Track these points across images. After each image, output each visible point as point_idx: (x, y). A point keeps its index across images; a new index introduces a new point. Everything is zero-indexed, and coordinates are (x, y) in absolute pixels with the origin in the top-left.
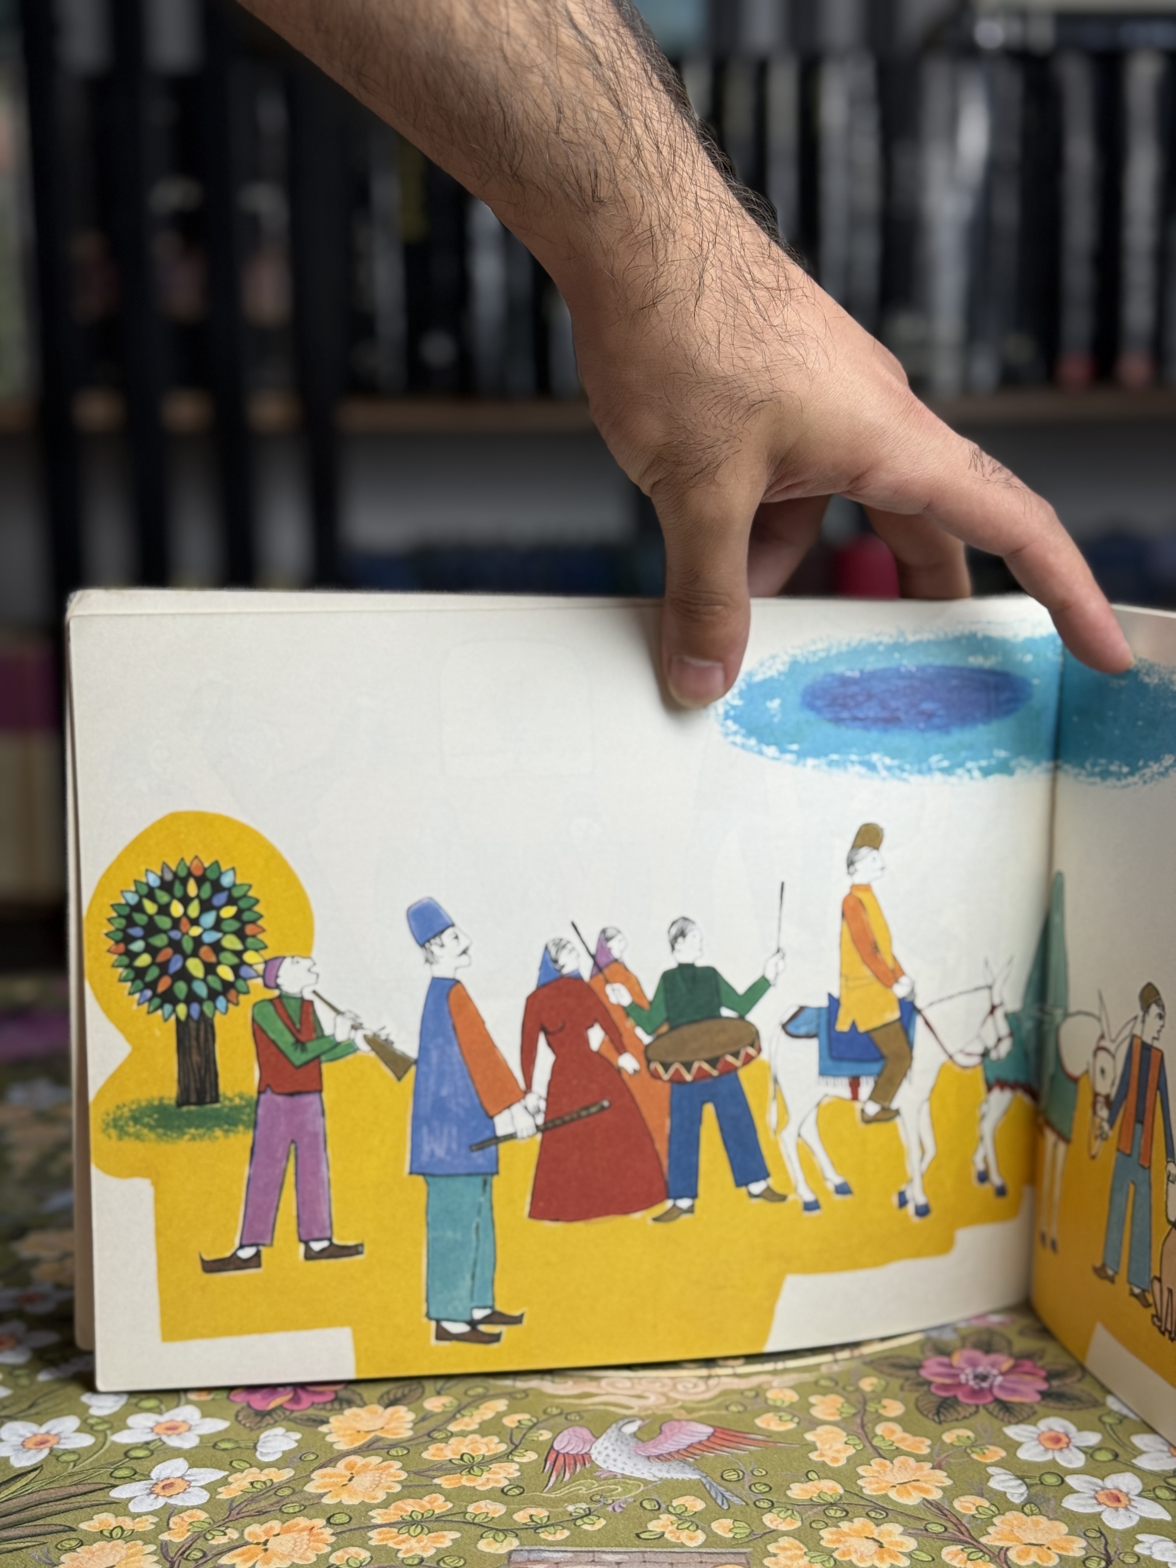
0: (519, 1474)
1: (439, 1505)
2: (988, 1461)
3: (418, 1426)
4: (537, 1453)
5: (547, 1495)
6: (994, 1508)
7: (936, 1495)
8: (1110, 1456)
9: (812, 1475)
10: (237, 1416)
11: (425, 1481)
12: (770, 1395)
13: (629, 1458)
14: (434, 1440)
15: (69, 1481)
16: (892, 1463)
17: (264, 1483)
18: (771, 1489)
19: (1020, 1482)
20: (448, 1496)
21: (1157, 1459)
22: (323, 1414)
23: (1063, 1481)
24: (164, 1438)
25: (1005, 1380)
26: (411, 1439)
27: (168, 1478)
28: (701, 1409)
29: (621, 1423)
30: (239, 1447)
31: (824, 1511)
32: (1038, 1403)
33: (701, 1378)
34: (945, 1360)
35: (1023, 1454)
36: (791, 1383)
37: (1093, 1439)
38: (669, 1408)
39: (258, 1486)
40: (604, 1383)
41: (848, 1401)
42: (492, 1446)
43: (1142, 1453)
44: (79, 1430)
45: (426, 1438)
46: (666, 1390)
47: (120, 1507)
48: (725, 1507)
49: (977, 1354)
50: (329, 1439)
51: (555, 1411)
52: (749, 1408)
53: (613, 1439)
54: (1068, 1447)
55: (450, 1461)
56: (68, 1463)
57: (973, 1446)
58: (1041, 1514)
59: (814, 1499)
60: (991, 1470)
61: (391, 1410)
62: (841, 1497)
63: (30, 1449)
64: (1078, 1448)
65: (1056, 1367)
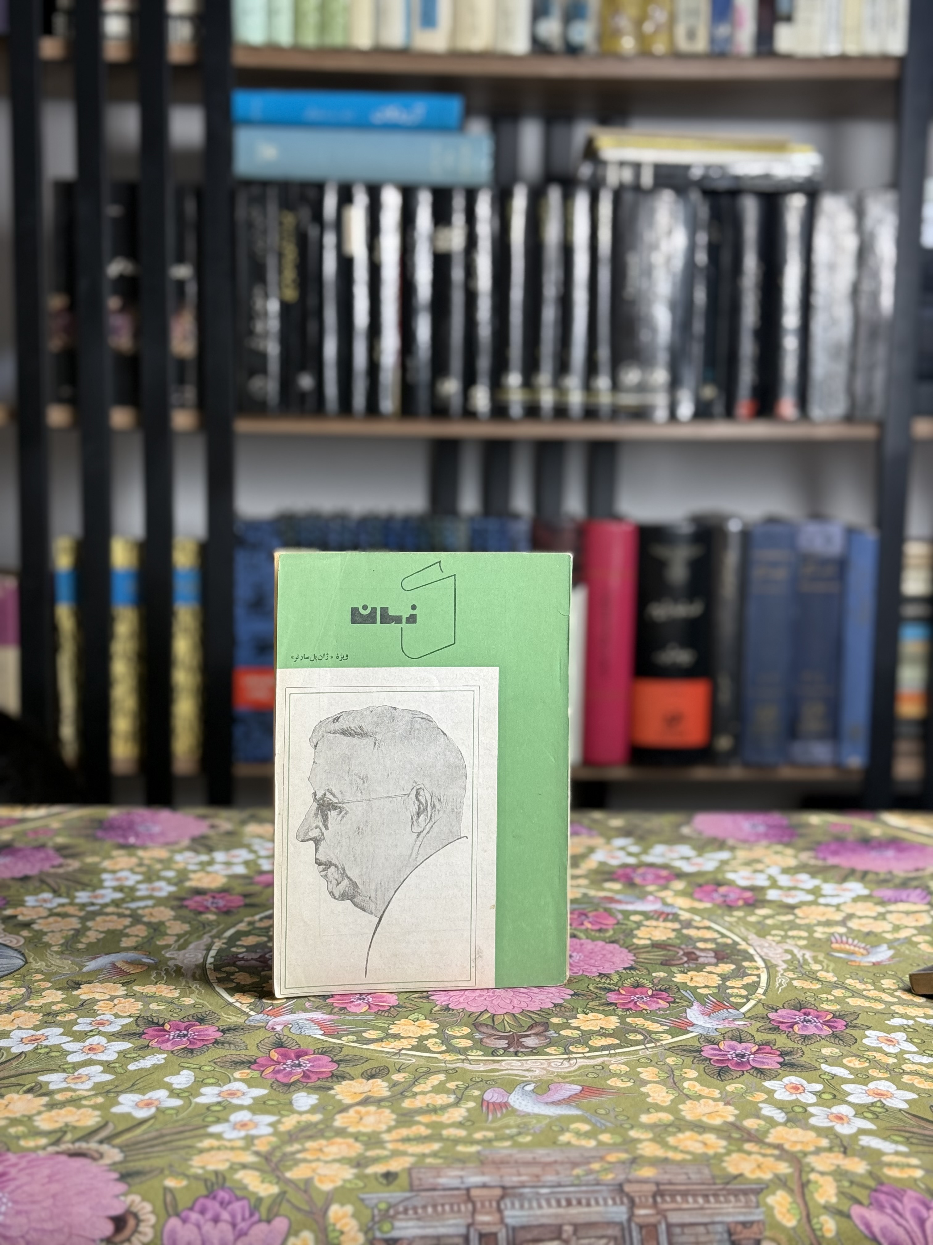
0: (466, 1114)
1: (424, 1131)
2: (757, 1100)
3: (392, 1089)
4: (474, 1101)
5: (488, 1125)
6: (768, 1125)
7: (731, 1119)
8: (830, 1097)
9: (651, 1110)
10: (272, 1087)
11: (408, 1119)
12: (611, 1067)
13: (535, 1104)
14: (406, 1097)
15: (177, 1124)
16: (698, 1101)
17: (306, 1122)
18: (628, 1118)
19: (780, 1111)
20: (427, 1126)
21: (861, 1098)
22: (328, 1084)
23: (806, 1110)
24: (229, 1099)
25: (756, 1057)
26: (391, 1097)
27: (242, 1121)
28: (570, 1077)
29: (522, 1085)
30: (280, 1104)
31: (665, 1129)
32: (780, 1068)
33: (565, 1059)
34: (716, 1047)
35: (777, 1096)
36: (622, 1061)
37: (819, 1087)
38: (551, 1077)
39: (303, 1124)
40: (503, 1063)
41: (661, 1070)
42: (445, 1099)
43: (850, 1094)
44: (169, 1097)
45: (399, 1096)
46: (544, 1066)
47: (218, 1136)
48: (603, 1128)
49: (735, 1043)
50: (338, 1097)
51: (478, 1080)
52: (600, 1075)
53: (521, 1095)
54: (804, 1092)
55: (421, 1108)
56: (172, 1115)
57: (745, 1092)
58: (797, 1127)
59: (659, 1123)
60: (761, 1105)
61: (371, 1081)
62: (673, 1122)
63: (142, 1108)
64: (810, 1092)
65: (786, 1049)
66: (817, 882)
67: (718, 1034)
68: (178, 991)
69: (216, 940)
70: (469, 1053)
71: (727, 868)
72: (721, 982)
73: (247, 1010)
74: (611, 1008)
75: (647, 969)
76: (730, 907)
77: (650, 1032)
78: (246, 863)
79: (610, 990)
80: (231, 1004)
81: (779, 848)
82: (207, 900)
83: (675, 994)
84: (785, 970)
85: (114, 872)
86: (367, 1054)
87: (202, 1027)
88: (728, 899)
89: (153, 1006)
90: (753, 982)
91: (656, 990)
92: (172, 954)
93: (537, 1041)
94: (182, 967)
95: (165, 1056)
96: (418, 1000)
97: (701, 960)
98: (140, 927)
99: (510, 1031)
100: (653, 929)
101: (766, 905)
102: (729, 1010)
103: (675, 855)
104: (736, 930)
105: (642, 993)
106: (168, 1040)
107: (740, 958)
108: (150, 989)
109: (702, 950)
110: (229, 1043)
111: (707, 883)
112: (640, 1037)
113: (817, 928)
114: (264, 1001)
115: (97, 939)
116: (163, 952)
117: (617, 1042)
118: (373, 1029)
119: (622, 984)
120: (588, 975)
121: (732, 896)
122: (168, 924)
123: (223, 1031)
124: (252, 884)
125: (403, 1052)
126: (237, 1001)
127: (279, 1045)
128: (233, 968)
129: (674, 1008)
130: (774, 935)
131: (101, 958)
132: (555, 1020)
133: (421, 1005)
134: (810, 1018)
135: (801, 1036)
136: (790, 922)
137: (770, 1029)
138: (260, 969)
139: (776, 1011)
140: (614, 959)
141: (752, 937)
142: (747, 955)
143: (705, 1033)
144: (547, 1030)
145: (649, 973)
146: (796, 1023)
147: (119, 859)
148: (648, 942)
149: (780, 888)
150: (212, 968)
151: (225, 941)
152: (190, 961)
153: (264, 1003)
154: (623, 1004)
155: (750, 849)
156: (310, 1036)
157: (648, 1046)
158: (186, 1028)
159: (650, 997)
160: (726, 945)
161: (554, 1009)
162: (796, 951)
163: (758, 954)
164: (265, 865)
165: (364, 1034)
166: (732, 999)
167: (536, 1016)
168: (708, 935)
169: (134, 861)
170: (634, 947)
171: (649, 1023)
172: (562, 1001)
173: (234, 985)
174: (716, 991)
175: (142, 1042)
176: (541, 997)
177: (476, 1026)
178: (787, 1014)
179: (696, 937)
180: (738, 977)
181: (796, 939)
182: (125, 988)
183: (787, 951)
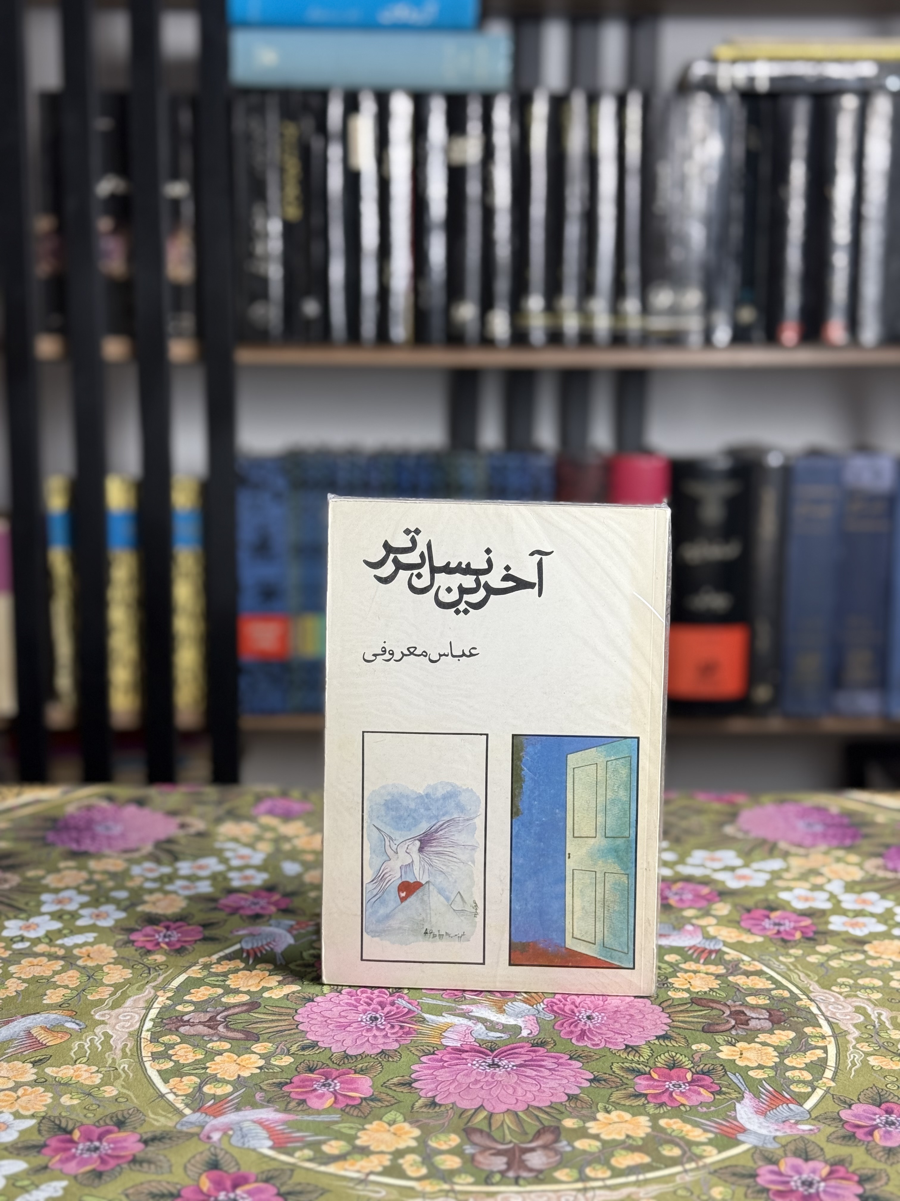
25: (826, 1186)
33: (579, 1190)
34: (774, 1168)
36: (654, 1194)
40: (499, 1198)
49: (799, 1162)
65: (865, 1171)
66: (888, 904)
67: (777, 1146)
68: (100, 1076)
69: (160, 993)
70: (456, 1179)
71: (780, 883)
72: (777, 1060)
73: (180, 1106)
74: (640, 1103)
75: (685, 1038)
76: (785, 941)
77: (690, 1144)
78: (214, 877)
79: (639, 1073)
80: (162, 1096)
81: (840, 853)
82: (158, 932)
83: (720, 1079)
84: (858, 1040)
85: (56, 891)
86: (324, 1182)
87: (122, 1135)
88: (782, 928)
89: (66, 1100)
90: (818, 1058)
91: (697, 1073)
92: (103, 1015)
93: (544, 1159)
94: (112, 1037)
95: (64, 1183)
96: (398, 1089)
97: (753, 1023)
98: (71, 973)
99: (511, 1142)
100: (692, 974)
101: (829, 939)
102: (791, 1106)
103: (717, 865)
104: (794, 976)
105: (679, 1078)
106: (74, 1157)
107: (801, 1020)
108: (65, 1072)
109: (753, 1008)
110: (149, 1162)
111: (757, 907)
112: (676, 1152)
113: (892, 973)
114: (206, 1089)
115: (16, 991)
116: (92, 1013)
117: (647, 1159)
118: (336, 1139)
119: (654, 1063)
120: (612, 1047)
121: (788, 926)
122: (106, 969)
123: (146, 1142)
124: (215, 909)
125: (372, 1178)
126: (172, 1092)
127: (214, 1165)
128: (174, 1037)
129: (721, 1102)
130: (840, 985)
131: (15, 1023)
132: (569, 1123)
133: (401, 1097)
134: (893, 1118)
135: (884, 1148)
136: (858, 963)
137: (844, 1137)
138: (206, 1038)
139: (850, 1106)
140: (645, 1024)
141: (814, 987)
142: (809, 1016)
143: (760, 1144)
144: (557, 1140)
145: (689, 1046)
146: (876, 1127)
147: (67, 873)
148: (686, 995)
149: (844, 913)
150: (149, 1038)
151: (170, 994)
152: (123, 1027)
153: (204, 1094)
154: (655, 1096)
155: (806, 856)
156: (254, 1150)
157: (688, 1166)
158: (100, 1139)
159: (688, 1083)
160: (783, 999)
161: (567, 1104)
162: (869, 1010)
163: (823, 1014)
164: (236, 881)
165: (325, 1148)
166: (794, 1088)
167: (545, 1116)
168: (761, 983)
169: (84, 875)
170: (669, 1002)
171: (688, 1127)
172: (577, 1091)
173: (172, 1064)
174: (772, 1073)
175: (40, 1160)
176: (553, 1084)
177: (468, 1132)
178: (864, 1111)
179: (745, 987)
180: (799, 1051)
181: (868, 991)
182: (35, 1070)
183: (859, 1010)
